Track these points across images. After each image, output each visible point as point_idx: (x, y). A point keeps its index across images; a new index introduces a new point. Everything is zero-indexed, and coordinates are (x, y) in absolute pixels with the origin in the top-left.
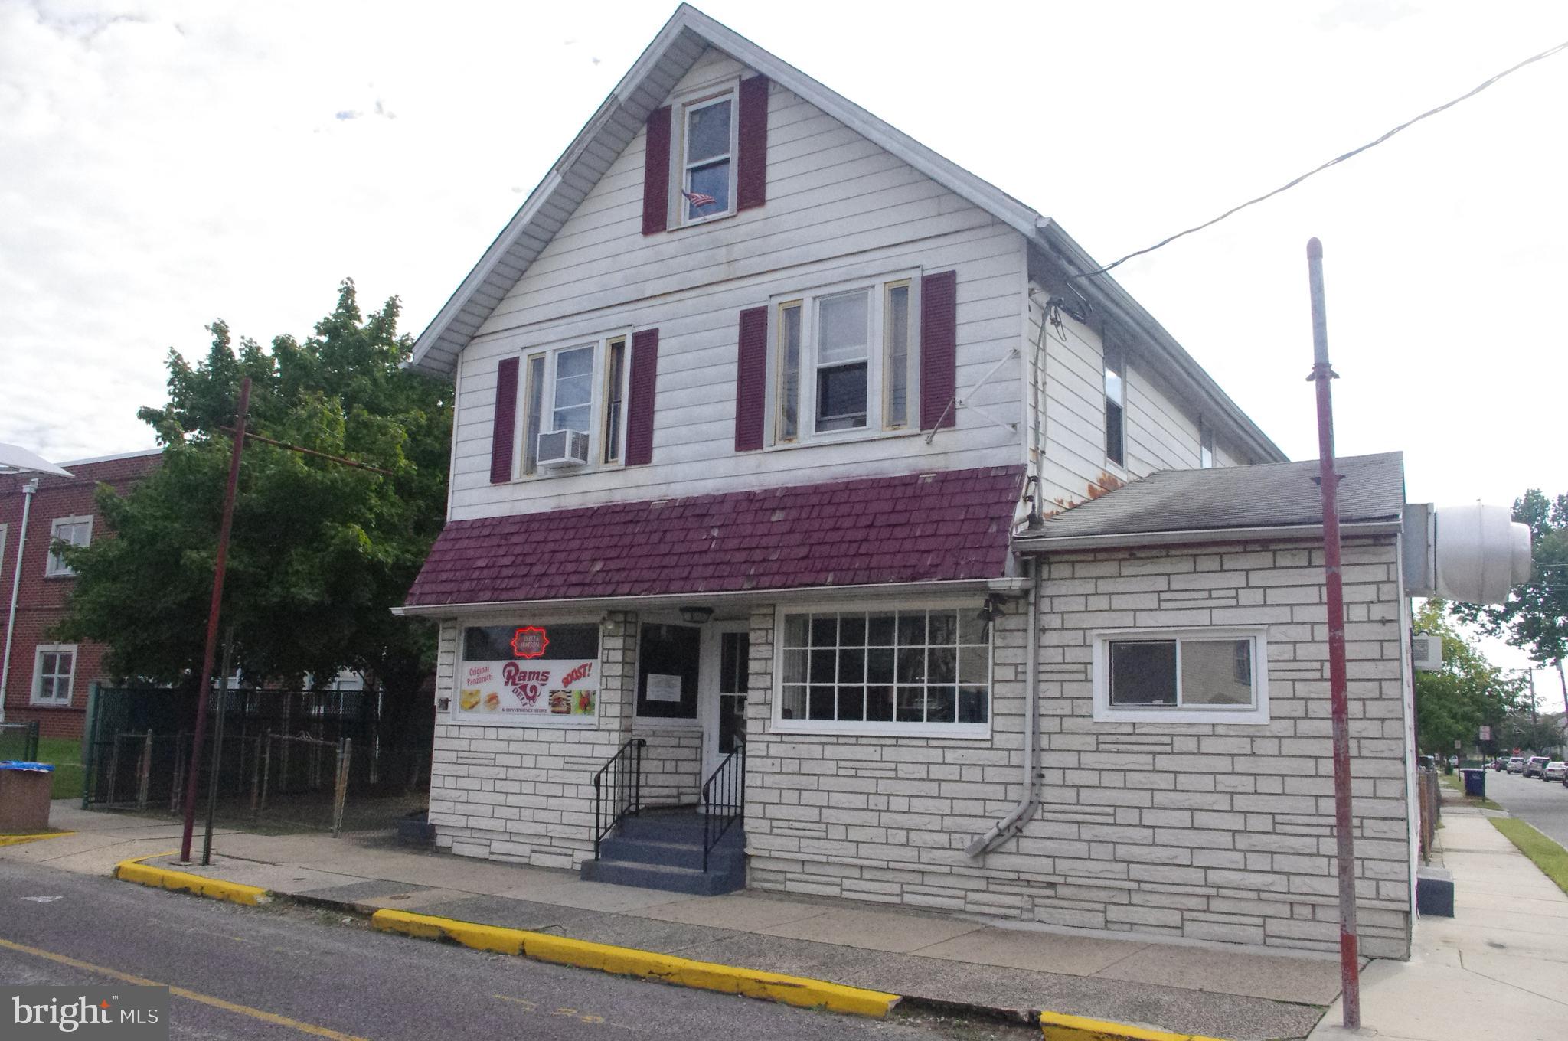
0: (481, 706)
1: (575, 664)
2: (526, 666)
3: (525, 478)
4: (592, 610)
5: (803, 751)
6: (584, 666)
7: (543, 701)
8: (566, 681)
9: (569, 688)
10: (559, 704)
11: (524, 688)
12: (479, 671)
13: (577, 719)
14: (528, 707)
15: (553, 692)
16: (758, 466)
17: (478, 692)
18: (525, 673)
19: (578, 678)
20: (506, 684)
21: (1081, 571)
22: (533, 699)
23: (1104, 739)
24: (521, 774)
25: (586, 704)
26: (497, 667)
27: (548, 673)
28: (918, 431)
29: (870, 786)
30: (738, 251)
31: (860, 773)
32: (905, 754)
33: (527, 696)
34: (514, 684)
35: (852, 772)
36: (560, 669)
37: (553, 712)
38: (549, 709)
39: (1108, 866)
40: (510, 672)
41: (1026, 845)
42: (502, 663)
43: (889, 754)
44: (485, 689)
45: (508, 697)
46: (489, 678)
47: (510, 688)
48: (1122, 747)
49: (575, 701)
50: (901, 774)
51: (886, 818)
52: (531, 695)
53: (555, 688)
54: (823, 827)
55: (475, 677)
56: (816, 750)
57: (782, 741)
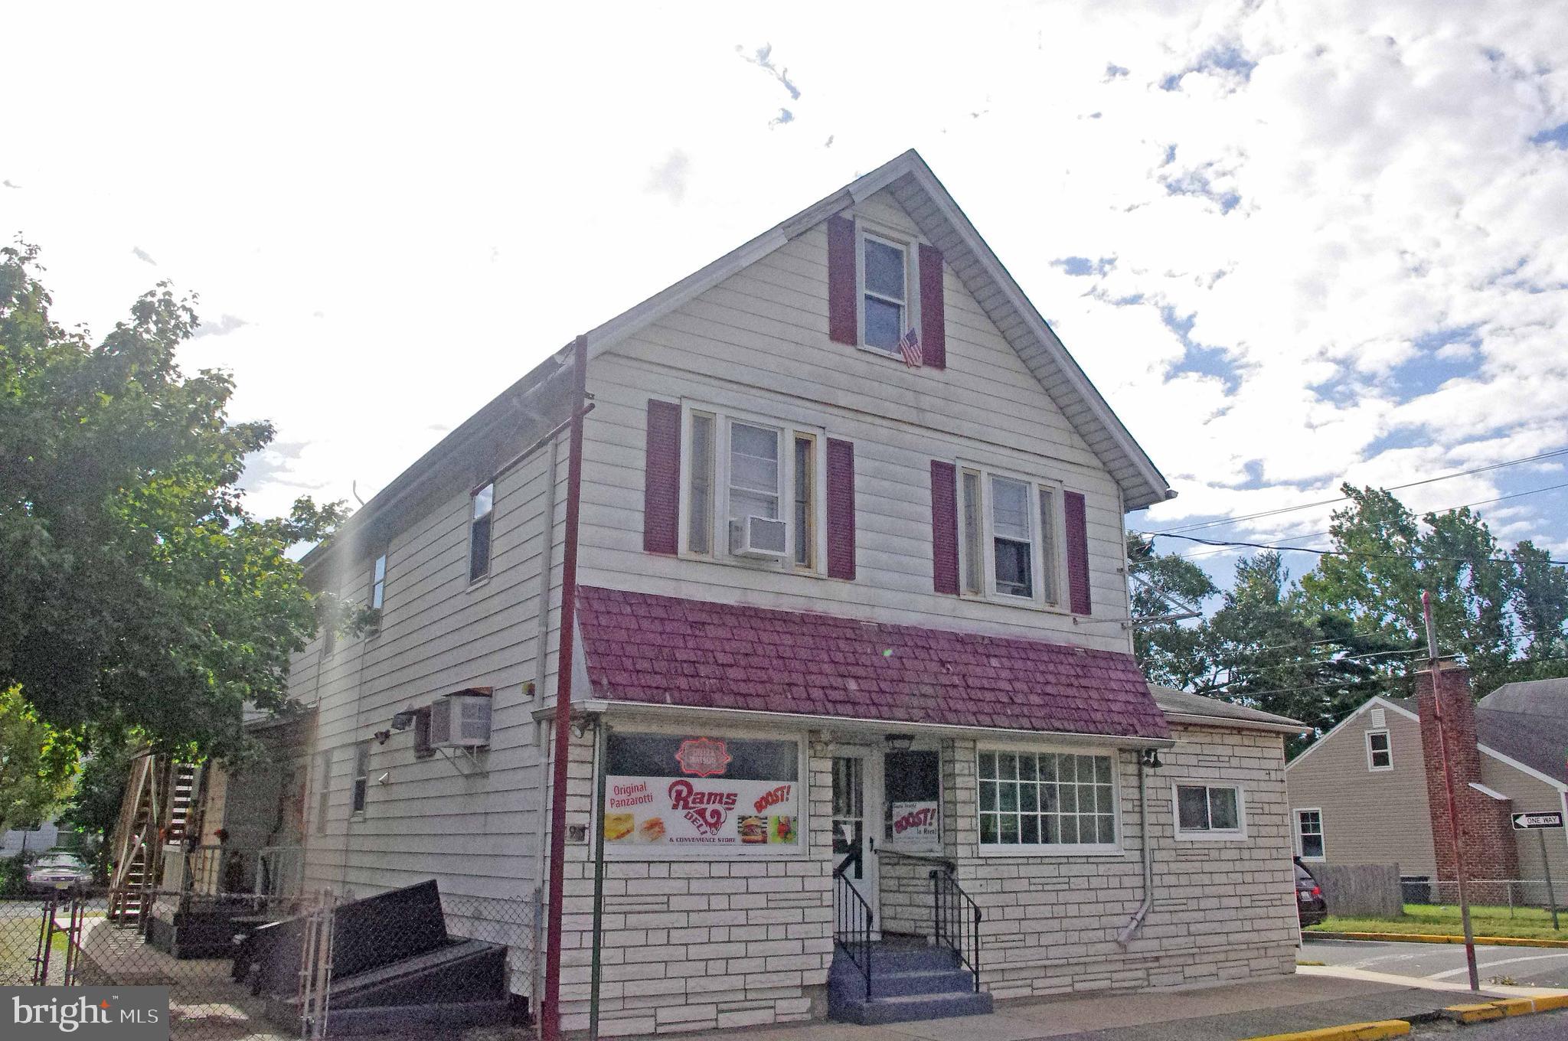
0: (636, 835)
1: (771, 786)
2: (701, 785)
3: (693, 556)
4: (789, 727)
5: (1005, 872)
6: (782, 789)
7: (730, 827)
8: (760, 805)
9: (765, 813)
10: (749, 832)
11: (701, 813)
12: (629, 790)
13: (775, 848)
14: (708, 835)
15: (743, 818)
16: (954, 610)
17: (629, 817)
18: (703, 794)
19: (775, 802)
20: (675, 807)
22: (716, 825)
23: (1183, 854)
24: (711, 918)
25: (786, 831)
26: (659, 785)
27: (735, 795)
28: (1068, 612)
29: (1052, 898)
30: (926, 402)
31: (1046, 888)
32: (1075, 870)
33: (706, 822)
34: (685, 807)
35: (1040, 887)
36: (749, 791)
37: (744, 841)
38: (739, 838)
39: (1187, 939)
40: (679, 793)
41: (1148, 932)
42: (668, 781)
43: (1064, 870)
44: (642, 814)
45: (678, 823)
46: (648, 798)
47: (681, 812)
48: (1189, 858)
49: (771, 829)
50: (1073, 886)
51: (1066, 923)
52: (713, 821)
53: (747, 813)
54: (1021, 937)
55: (624, 796)
56: (1013, 871)
57: (987, 864)
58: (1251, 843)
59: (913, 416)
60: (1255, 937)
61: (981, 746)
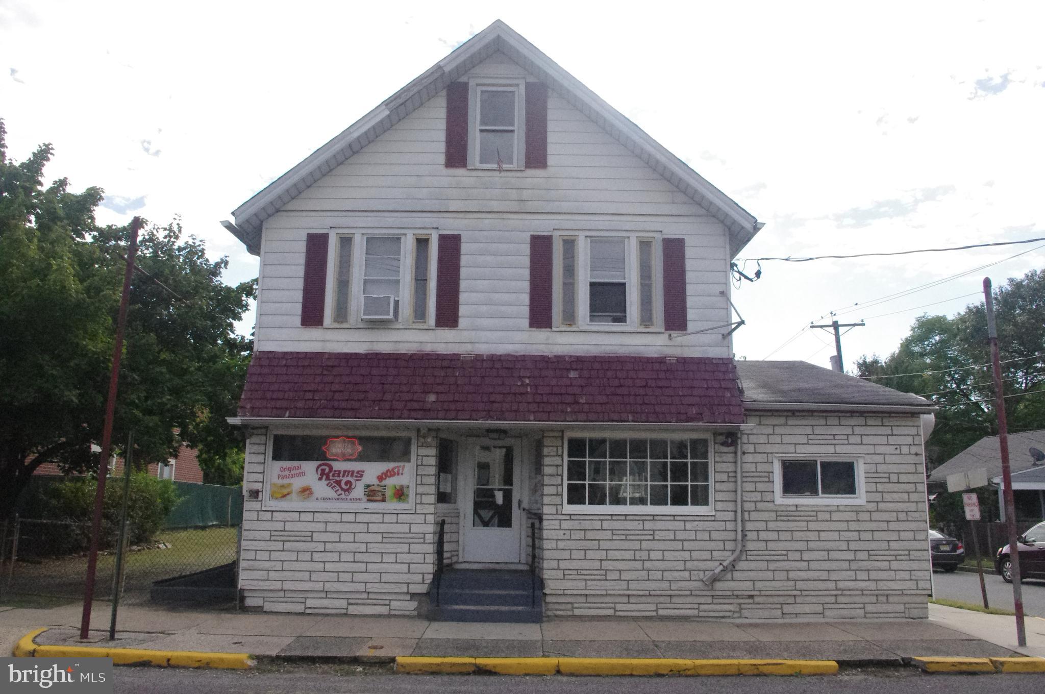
0: (294, 495)
1: (391, 465)
2: (338, 466)
3: (336, 325)
4: (407, 428)
5: (587, 525)
6: (398, 467)
7: (359, 491)
8: (380, 478)
9: (384, 483)
10: (372, 494)
11: (338, 483)
12: (289, 469)
13: (392, 505)
14: (343, 496)
15: (368, 486)
16: (547, 339)
17: (289, 485)
18: (340, 471)
19: (391, 476)
20: (320, 479)
21: (765, 421)
22: (348, 490)
23: (782, 514)
24: (340, 547)
25: (400, 494)
26: (310, 467)
27: (363, 472)
28: (663, 330)
29: (637, 545)
30: (526, 194)
31: (629, 538)
32: (659, 525)
33: (342, 489)
34: (328, 478)
35: (624, 537)
36: (372, 471)
37: (368, 500)
38: (365, 498)
39: (785, 583)
40: (323, 470)
41: (737, 575)
42: (315, 464)
43: (648, 525)
44: (297, 483)
45: (321, 488)
46: (302, 474)
47: (324, 482)
48: (790, 518)
49: (389, 493)
50: (657, 537)
51: (648, 565)
52: (348, 487)
53: (368, 483)
54: (603, 572)
55: (287, 473)
56: (597, 525)
57: (571, 519)
58: (872, 506)
59: (514, 206)
60: (872, 585)
61: (568, 434)
